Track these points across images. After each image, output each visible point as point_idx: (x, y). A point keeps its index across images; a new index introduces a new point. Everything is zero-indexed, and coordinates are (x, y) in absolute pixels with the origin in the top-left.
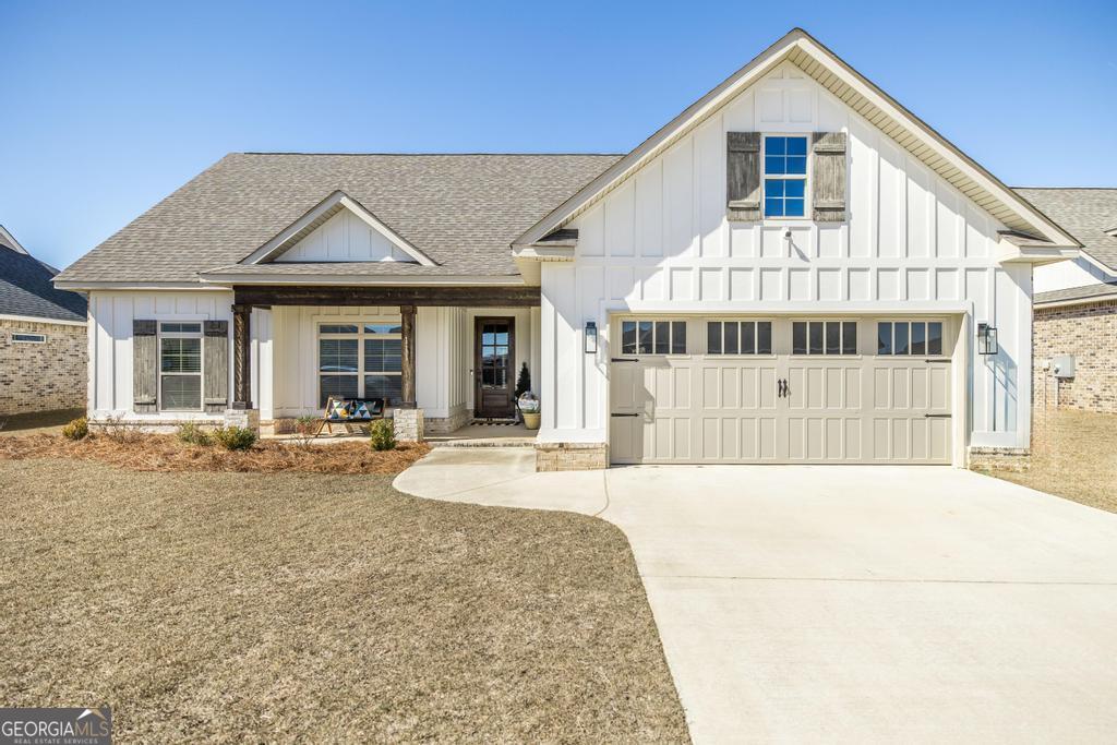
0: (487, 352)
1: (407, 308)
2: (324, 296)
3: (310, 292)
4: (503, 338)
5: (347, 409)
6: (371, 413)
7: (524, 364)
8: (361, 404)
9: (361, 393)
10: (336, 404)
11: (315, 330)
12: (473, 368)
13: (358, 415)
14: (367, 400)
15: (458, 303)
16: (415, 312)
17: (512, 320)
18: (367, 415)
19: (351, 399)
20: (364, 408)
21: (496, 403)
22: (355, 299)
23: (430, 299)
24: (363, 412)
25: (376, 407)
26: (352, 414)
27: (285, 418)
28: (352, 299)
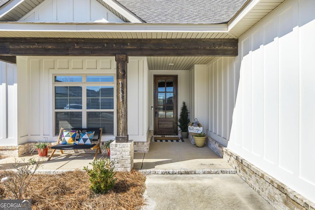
0: (161, 97)
1: (121, 57)
2: (50, 47)
3: (38, 43)
4: (170, 89)
5: (73, 137)
6: (92, 140)
7: (184, 103)
8: (84, 134)
9: (84, 125)
10: (65, 133)
11: (51, 80)
12: (153, 106)
13: (81, 142)
14: (89, 130)
15: (163, 52)
16: (127, 60)
17: (176, 77)
18: (88, 142)
19: (77, 129)
20: (86, 136)
21: (166, 126)
22: (77, 49)
23: (141, 49)
24: (85, 140)
25: (95, 135)
26: (77, 140)
27: (30, 142)
28: (75, 49)
